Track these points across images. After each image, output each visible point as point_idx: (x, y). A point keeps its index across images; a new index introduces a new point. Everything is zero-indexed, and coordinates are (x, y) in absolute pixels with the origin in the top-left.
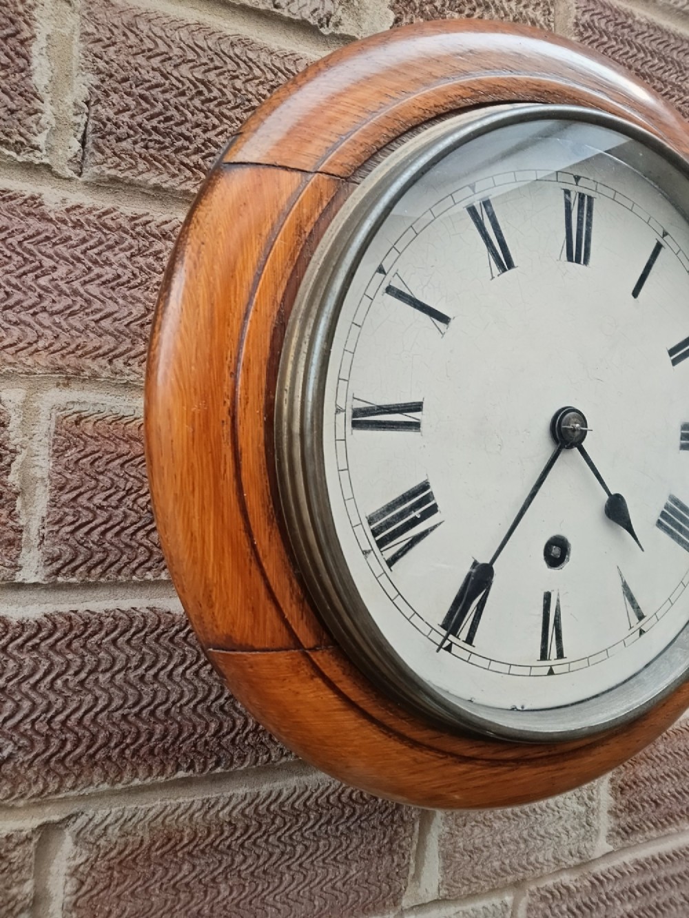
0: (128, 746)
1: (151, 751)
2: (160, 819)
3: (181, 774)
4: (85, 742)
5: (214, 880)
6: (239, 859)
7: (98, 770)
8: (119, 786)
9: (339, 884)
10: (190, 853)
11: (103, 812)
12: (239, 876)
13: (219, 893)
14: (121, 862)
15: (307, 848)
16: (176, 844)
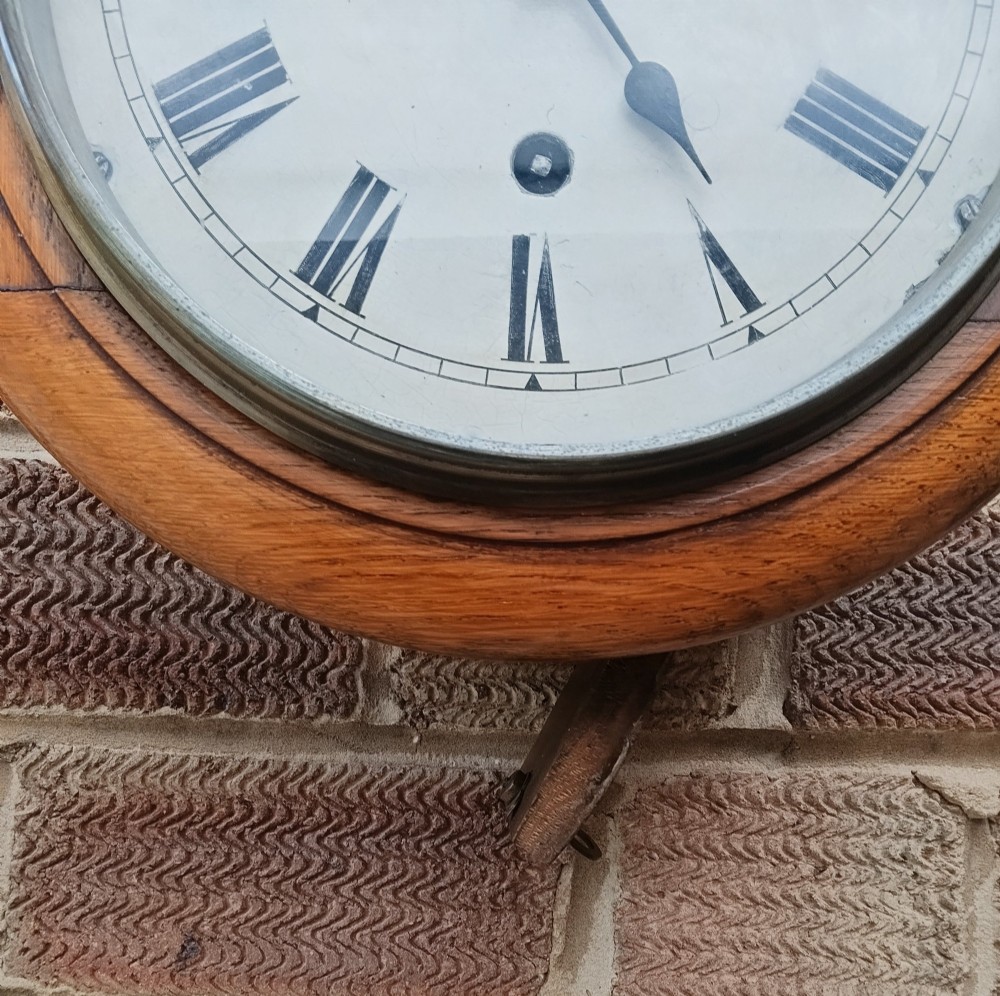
0: (90, 657)
1: (123, 669)
2: (138, 773)
3: (166, 710)
4: (33, 640)
5: (218, 882)
6: (257, 858)
7: (50, 684)
8: (80, 713)
9: (422, 939)
10: (182, 833)
11: (59, 745)
12: (257, 885)
13: (226, 906)
14: (83, 825)
15: (366, 866)
16: (161, 816)
